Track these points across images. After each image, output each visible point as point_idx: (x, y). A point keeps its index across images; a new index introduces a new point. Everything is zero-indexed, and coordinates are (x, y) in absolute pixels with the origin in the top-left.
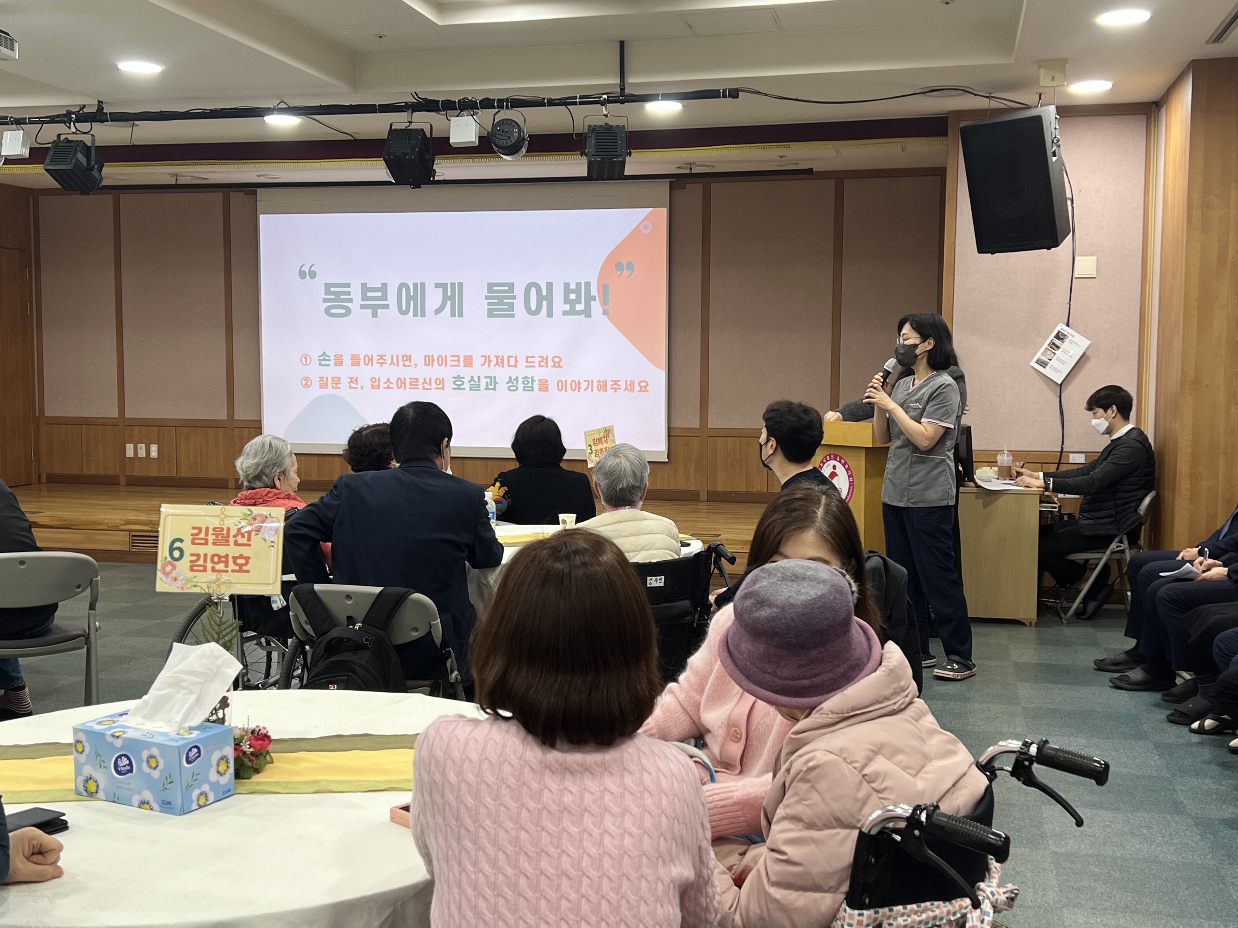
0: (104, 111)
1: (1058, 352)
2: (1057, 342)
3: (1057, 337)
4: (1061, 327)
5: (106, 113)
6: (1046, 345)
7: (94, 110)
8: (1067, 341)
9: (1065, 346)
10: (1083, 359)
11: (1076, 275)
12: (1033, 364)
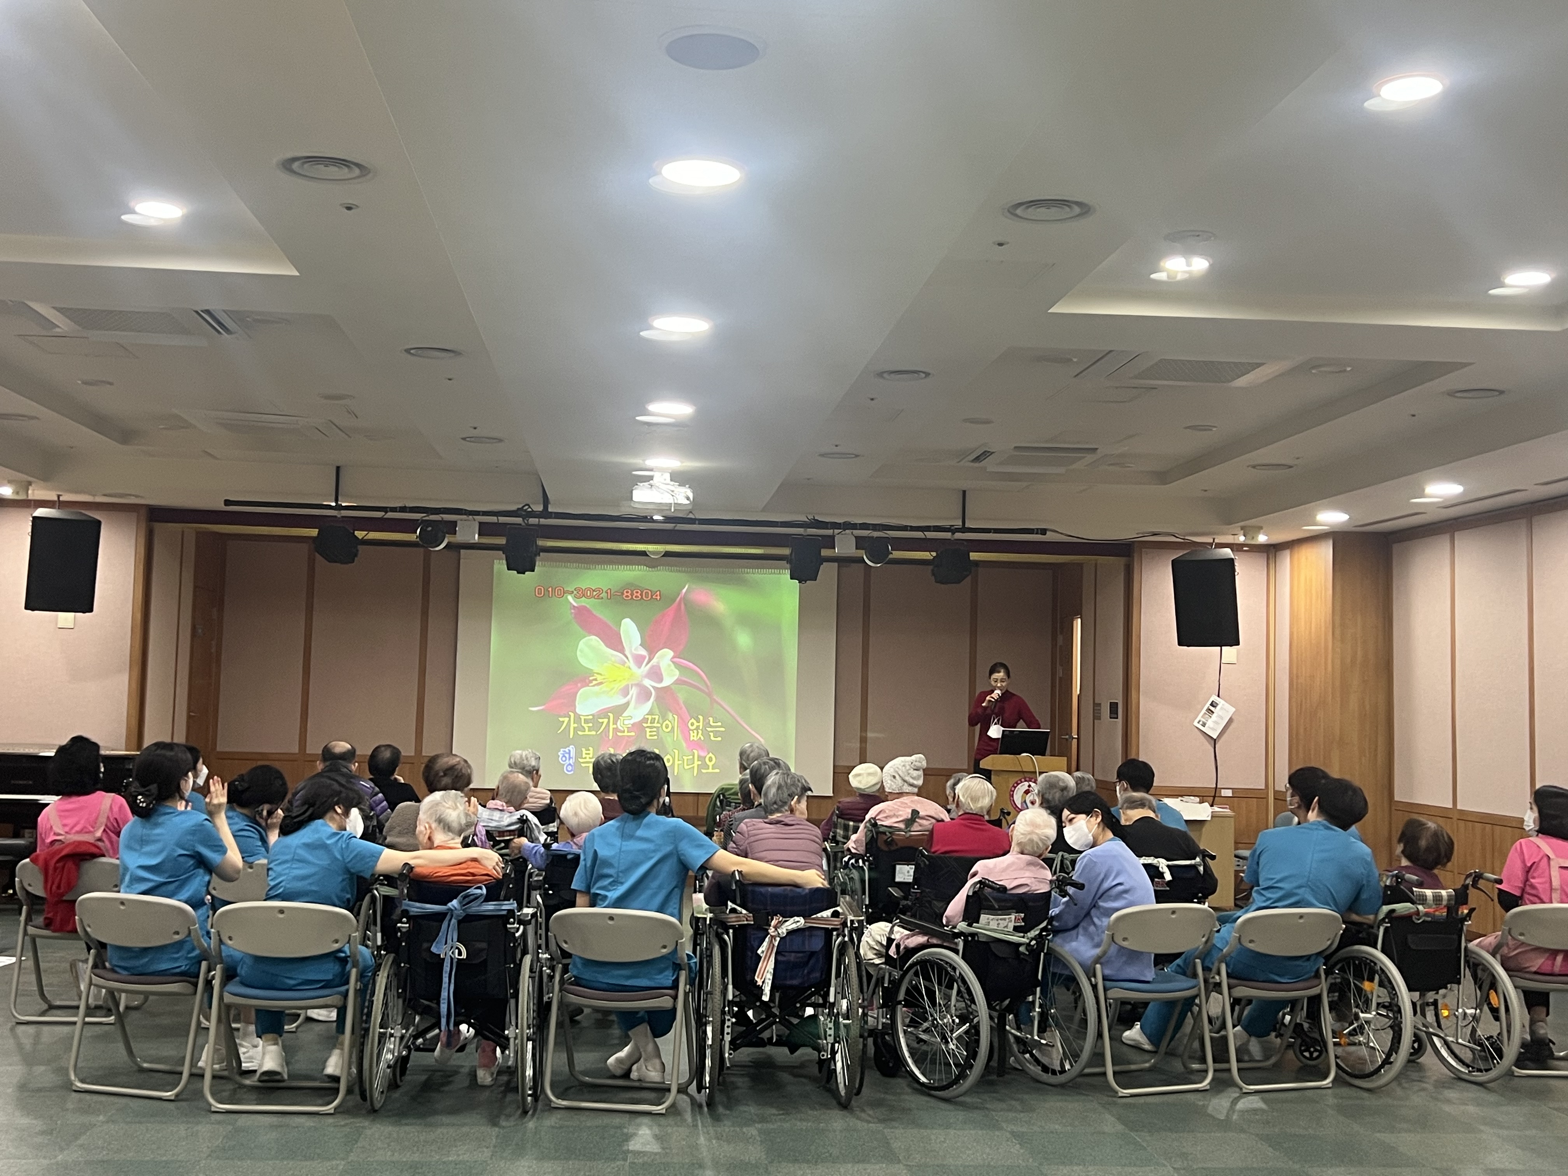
0: (550, 510)
1: (1214, 716)
2: (1212, 708)
3: (1212, 705)
4: (1214, 698)
5: (551, 513)
6: (1204, 710)
7: (540, 508)
8: (1218, 708)
9: (1216, 710)
10: (1230, 721)
11: (1223, 661)
12: (1196, 723)
